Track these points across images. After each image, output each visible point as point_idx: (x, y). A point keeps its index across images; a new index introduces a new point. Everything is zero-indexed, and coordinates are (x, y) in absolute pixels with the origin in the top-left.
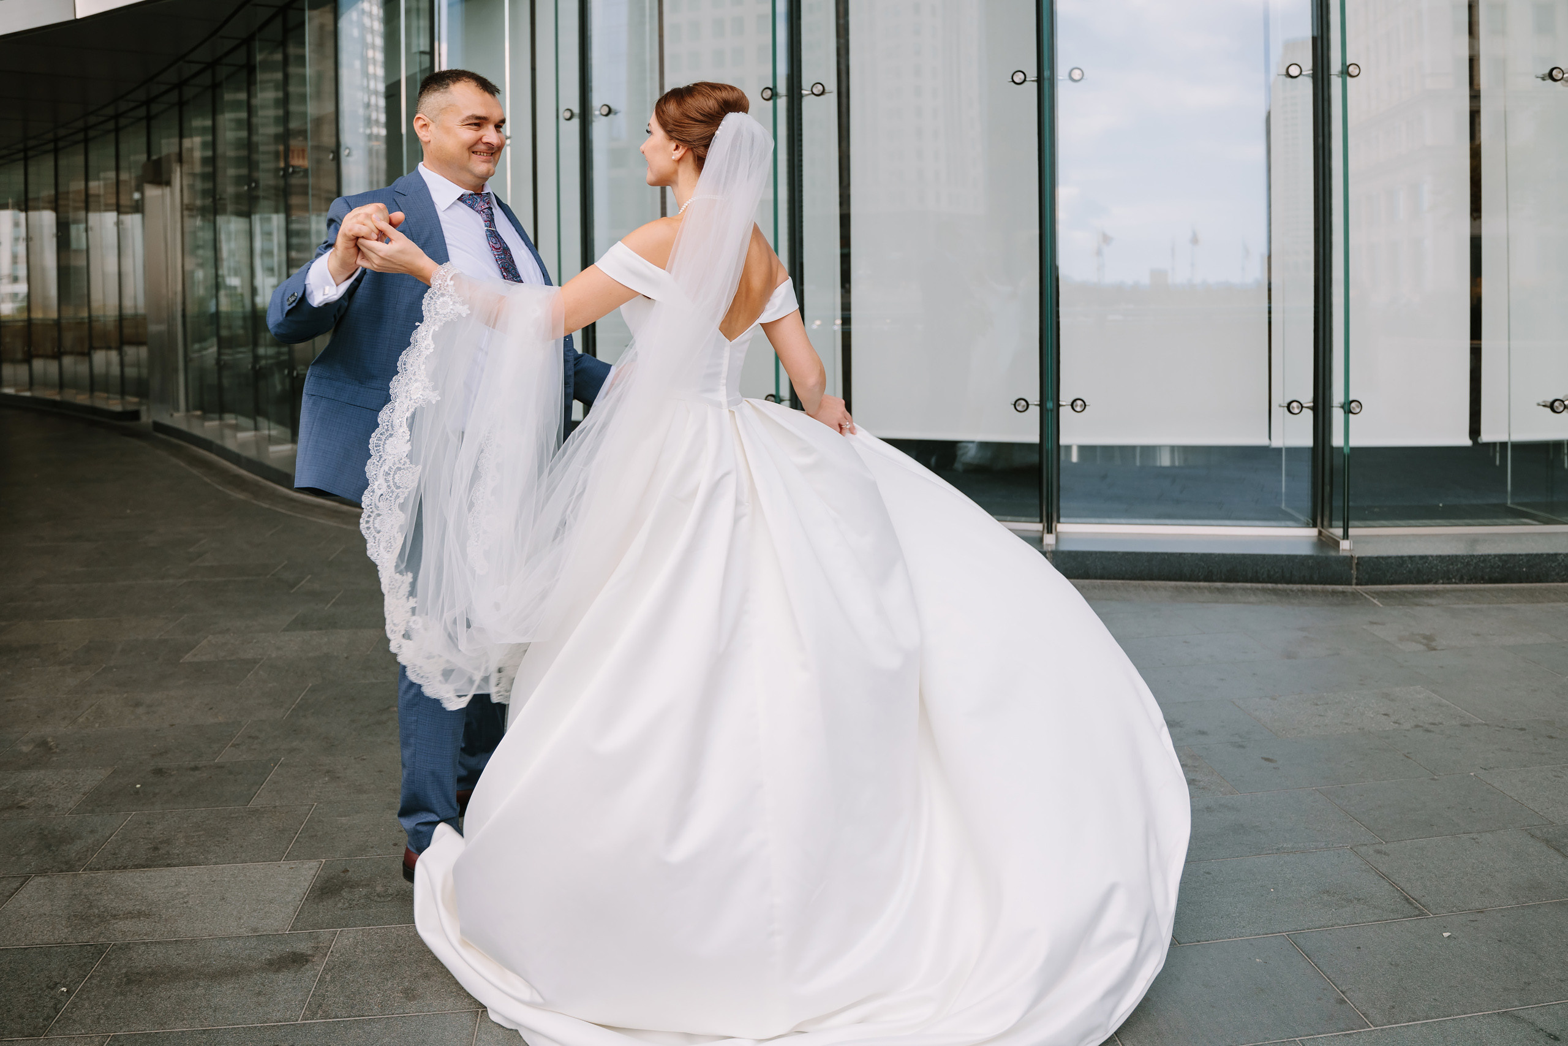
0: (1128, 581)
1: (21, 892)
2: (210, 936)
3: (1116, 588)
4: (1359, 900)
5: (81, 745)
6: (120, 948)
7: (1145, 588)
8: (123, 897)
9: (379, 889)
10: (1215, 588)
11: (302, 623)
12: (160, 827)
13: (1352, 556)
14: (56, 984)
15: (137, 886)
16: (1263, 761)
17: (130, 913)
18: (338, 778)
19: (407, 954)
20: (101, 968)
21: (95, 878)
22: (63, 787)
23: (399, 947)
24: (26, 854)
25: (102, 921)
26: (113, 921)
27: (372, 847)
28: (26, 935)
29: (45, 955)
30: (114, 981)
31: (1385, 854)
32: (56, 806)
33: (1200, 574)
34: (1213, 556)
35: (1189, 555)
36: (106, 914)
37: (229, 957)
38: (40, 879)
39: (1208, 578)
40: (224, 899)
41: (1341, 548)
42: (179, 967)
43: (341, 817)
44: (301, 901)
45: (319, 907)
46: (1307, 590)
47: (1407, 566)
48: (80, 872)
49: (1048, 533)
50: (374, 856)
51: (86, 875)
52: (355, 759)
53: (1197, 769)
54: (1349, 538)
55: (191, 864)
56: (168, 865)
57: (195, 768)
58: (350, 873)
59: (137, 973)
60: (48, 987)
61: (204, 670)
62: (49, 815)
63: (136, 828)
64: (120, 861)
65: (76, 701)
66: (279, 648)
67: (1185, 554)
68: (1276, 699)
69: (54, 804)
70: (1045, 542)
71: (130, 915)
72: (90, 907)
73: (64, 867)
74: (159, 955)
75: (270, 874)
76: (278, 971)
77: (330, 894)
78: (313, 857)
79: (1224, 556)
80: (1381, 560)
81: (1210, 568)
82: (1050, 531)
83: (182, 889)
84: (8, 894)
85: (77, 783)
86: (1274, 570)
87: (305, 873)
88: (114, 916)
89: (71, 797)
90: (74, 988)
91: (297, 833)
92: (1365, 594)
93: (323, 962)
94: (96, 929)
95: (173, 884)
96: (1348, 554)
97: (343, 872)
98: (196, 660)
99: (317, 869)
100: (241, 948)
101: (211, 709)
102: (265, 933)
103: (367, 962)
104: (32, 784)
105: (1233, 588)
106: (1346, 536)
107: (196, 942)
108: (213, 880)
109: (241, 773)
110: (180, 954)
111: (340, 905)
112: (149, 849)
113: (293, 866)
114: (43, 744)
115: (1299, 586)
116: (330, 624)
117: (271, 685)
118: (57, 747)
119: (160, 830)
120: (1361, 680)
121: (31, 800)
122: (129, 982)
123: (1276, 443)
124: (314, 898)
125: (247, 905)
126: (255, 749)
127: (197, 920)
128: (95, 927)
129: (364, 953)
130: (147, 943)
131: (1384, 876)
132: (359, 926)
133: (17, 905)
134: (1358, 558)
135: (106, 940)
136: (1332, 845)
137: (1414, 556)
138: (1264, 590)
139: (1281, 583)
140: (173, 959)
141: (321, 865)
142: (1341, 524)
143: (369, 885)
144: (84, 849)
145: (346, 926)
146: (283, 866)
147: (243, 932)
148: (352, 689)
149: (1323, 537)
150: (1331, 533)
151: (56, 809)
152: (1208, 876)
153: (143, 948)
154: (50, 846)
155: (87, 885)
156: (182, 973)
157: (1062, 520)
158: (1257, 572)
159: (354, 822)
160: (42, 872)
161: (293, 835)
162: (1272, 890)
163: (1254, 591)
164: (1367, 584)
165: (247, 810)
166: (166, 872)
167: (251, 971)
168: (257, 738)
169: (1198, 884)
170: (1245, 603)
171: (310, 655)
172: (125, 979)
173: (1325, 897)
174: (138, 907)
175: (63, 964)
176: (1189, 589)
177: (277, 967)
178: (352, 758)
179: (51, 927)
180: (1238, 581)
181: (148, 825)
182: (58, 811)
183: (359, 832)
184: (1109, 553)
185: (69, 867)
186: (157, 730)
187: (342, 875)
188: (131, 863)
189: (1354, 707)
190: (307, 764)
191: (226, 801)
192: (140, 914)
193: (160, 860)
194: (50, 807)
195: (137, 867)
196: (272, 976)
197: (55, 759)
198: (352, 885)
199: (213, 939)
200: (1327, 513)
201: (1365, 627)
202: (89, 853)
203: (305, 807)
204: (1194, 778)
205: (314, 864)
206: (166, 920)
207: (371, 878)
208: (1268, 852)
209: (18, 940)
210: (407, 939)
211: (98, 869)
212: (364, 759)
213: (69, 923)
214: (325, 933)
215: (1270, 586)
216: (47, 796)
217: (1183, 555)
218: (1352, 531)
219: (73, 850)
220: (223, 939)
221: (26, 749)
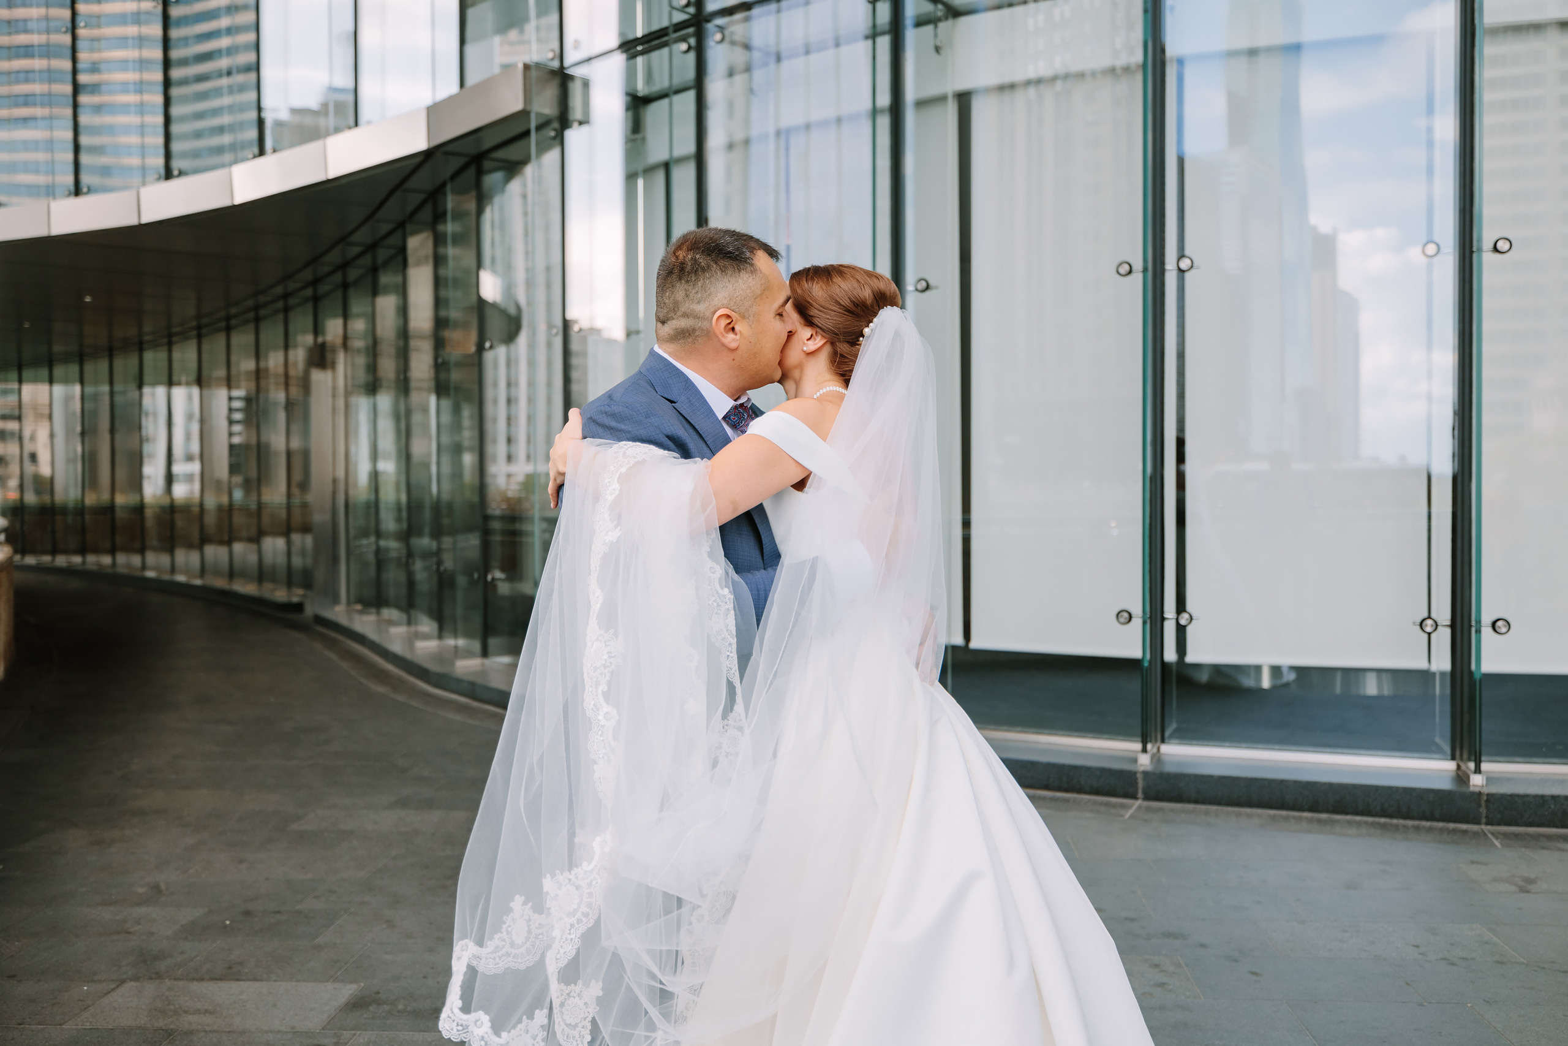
1: (117, 991)
2: (257, 1029)
5: (187, 890)
6: (186, 1033)
8: (196, 1000)
9: (400, 1007)
11: (403, 803)
12: (237, 953)
13: (1480, 792)
15: (208, 992)
16: (1249, 974)
17: (199, 1010)
18: (395, 926)
21: (177, 985)
22: (165, 920)
24: (126, 965)
25: (176, 1015)
26: (184, 1015)
28: (115, 1020)
29: (127, 1034)
32: (157, 934)
36: (179, 1010)
38: (133, 984)
39: (1313, 809)
40: (275, 1005)
41: (1472, 784)
43: (387, 954)
44: (336, 1011)
45: (349, 1016)
47: (1550, 807)
48: (166, 981)
49: (1143, 753)
51: (170, 983)
52: (413, 913)
54: (1482, 772)
55: (256, 980)
56: (238, 980)
57: (278, 912)
58: (380, 995)
61: (306, 837)
62: (150, 939)
63: (218, 953)
64: (200, 975)
65: (190, 856)
66: (376, 823)
69: (155, 932)
70: (1138, 762)
71: (198, 1012)
72: (169, 1004)
73: (154, 976)
74: (214, 1039)
75: (317, 991)
77: (360, 1008)
78: (355, 981)
79: (1331, 785)
80: (1516, 799)
82: (1145, 751)
83: (244, 997)
84: (106, 992)
85: (177, 918)
87: (345, 992)
89: (170, 928)
91: (347, 964)
92: (1490, 836)
94: (170, 1020)
95: (237, 993)
96: (1477, 790)
97: (376, 993)
98: (301, 828)
99: (355, 990)
100: (278, 1039)
101: (304, 868)
102: (300, 1030)
104: (140, 917)
106: (1478, 770)
107: (245, 1033)
108: (270, 992)
109: (314, 918)
110: (231, 1039)
111: (365, 1016)
112: (225, 968)
113: (337, 987)
114: (156, 887)
115: (1416, 823)
116: (429, 804)
117: (360, 852)
118: (167, 891)
119: (237, 955)
120: (1415, 914)
121: (137, 928)
124: (346, 1010)
125: (292, 1011)
126: (332, 901)
127: (250, 1018)
128: (169, 1018)
130: (207, 1031)
132: (375, 1031)
133: (112, 1000)
134: (1488, 795)
135: (176, 1027)
137: (1559, 796)
138: (1373, 824)
141: (359, 987)
142: (1474, 757)
144: (173, 965)
145: (365, 1030)
146: (329, 986)
147: (284, 1029)
149: (1460, 771)
153: (202, 1034)
154: (146, 961)
155: (170, 989)
157: (1164, 740)
158: (1368, 804)
159: (397, 959)
160: (136, 979)
161: (344, 965)
164: (1499, 824)
165: (312, 945)
166: (234, 984)
168: (336, 892)
171: (402, 830)
174: (206, 1007)
176: (1287, 818)
178: (411, 912)
179: (135, 1016)
180: (1347, 813)
181: (228, 951)
182: (158, 937)
184: (1206, 777)
185: (158, 976)
186: (253, 882)
187: (374, 995)
188: (208, 977)
189: (1386, 937)
190: (372, 914)
191: (296, 937)
192: (206, 1011)
193: (232, 976)
194: (152, 934)
195: (212, 979)
197: (163, 899)
198: (379, 1003)
199: (259, 1031)
200: (1466, 745)
201: (1462, 865)
202: (177, 968)
203: (359, 946)
205: (354, 986)
206: (226, 1017)
209: (107, 1023)
211: (181, 980)
213: (149, 1014)
214: (346, 1034)
215: (1382, 820)
216: (151, 926)
218: (1484, 766)
219: (163, 966)
220: (267, 1032)
221: (140, 890)
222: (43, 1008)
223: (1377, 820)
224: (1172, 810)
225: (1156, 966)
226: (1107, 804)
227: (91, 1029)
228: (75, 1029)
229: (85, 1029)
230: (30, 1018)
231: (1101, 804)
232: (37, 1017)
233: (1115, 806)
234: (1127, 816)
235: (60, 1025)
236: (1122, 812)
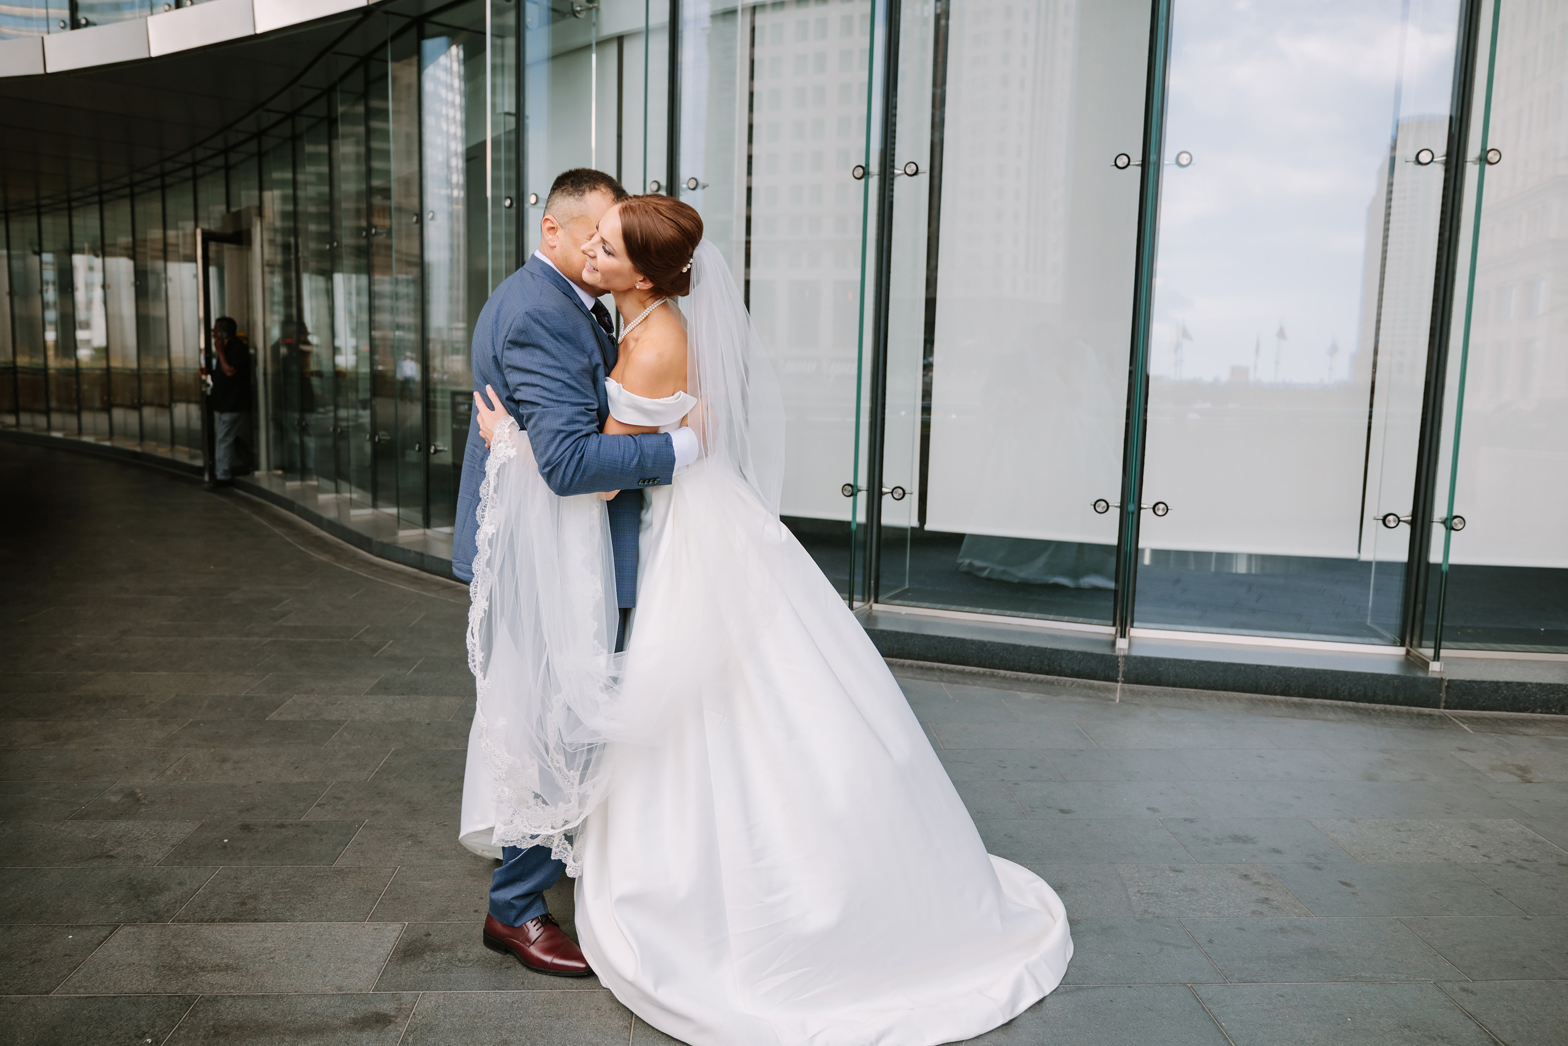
0: (1201, 691)
1: (110, 940)
2: (296, 992)
3: (1189, 696)
4: (1443, 1038)
5: (169, 798)
6: (208, 1001)
7: (1219, 699)
8: (211, 950)
9: (460, 954)
10: (1292, 703)
11: (384, 688)
12: (247, 882)
13: (1442, 679)
14: (144, 1033)
15: (225, 939)
16: (1340, 884)
17: (218, 966)
18: (421, 842)
19: (487, 1020)
20: (189, 1019)
21: (183, 929)
22: (151, 838)
23: (480, 1012)
24: (115, 903)
25: (190, 973)
26: (201, 973)
27: (454, 913)
28: (115, 983)
29: (134, 1004)
30: (201, 1033)
31: (1472, 992)
32: (145, 857)
33: (1276, 688)
34: (1292, 670)
35: (1267, 668)
36: (194, 966)
37: (314, 1014)
38: (128, 929)
39: (1284, 693)
40: (309, 956)
41: (1430, 669)
42: (266, 1022)
43: (424, 881)
44: (385, 962)
45: (403, 969)
46: (1391, 711)
47: (1503, 692)
48: (169, 923)
49: (1121, 637)
50: (455, 921)
51: (175, 927)
52: (437, 824)
53: (1270, 888)
54: (1441, 659)
55: (278, 920)
56: (256, 921)
57: (282, 826)
58: (432, 937)
59: (225, 1026)
60: (136, 1036)
61: (289, 729)
62: (138, 865)
63: (223, 882)
64: (208, 914)
65: (164, 753)
66: (362, 711)
67: (1262, 666)
68: (1355, 822)
69: (142, 855)
70: (1117, 646)
71: (217, 968)
72: (179, 958)
73: (153, 918)
74: (246, 1009)
75: (354, 934)
76: (361, 1030)
77: (412, 956)
78: (396, 919)
79: (1303, 670)
80: (1474, 685)
81: (1288, 682)
82: (1123, 636)
83: (269, 945)
84: (96, 942)
85: (165, 835)
86: (1356, 688)
87: (389, 935)
88: (202, 969)
89: (159, 848)
90: (161, 1039)
91: (381, 895)
92: (1452, 718)
93: (406, 1024)
94: (184, 981)
95: (260, 939)
96: (1438, 676)
97: (426, 935)
98: (281, 718)
99: (400, 931)
100: (326, 1006)
101: (297, 767)
102: (349, 992)
103: (448, 1026)
104: (121, 834)
105: (1311, 704)
106: (1437, 657)
107: (282, 998)
108: (299, 937)
109: (326, 833)
110: (267, 1009)
111: (422, 968)
112: (237, 903)
113: (377, 927)
114: (132, 794)
115: (1382, 706)
116: (412, 689)
117: (355, 747)
118: (145, 799)
119: (248, 885)
120: (1448, 809)
121: (119, 849)
122: (217, 1034)
123: (1365, 556)
124: (397, 960)
125: (332, 964)
126: (340, 810)
127: (283, 975)
128: (183, 978)
129: (445, 1016)
130: (235, 996)
131: (1470, 1016)
132: (441, 990)
133: (107, 953)
134: (1449, 681)
135: (194, 991)
136: (1414, 978)
137: (1512, 683)
138: (1345, 709)
139: (1362, 702)
140: (260, 1013)
141: (404, 927)
142: (1432, 644)
143: (450, 950)
144: (173, 901)
145: (428, 989)
146: (367, 927)
147: (329, 990)
148: (434, 755)
149: (1411, 657)
150: (1420, 654)
151: (145, 860)
152: (1281, 999)
153: (230, 1001)
154: (139, 895)
155: (176, 936)
156: (268, 1027)
157: (1135, 624)
158: (1337, 689)
159: (436, 886)
160: (131, 922)
161: (377, 896)
162: (1349, 1019)
163: (1334, 708)
164: (1456, 708)
165: (333, 869)
166: (253, 927)
167: (335, 1029)
168: (341, 799)
169: (1271, 1006)
170: (1323, 720)
171: (393, 719)
172: (212, 1032)
173: (1406, 1032)
174: (225, 961)
175: (151, 1014)
177: (361, 1026)
178: (435, 823)
179: (140, 977)
180: (1317, 698)
181: (236, 880)
182: (147, 861)
183: (441, 897)
184: (1182, 661)
185: (157, 917)
186: (244, 787)
187: (425, 938)
188: (219, 917)
189: (1440, 837)
190: (391, 827)
191: (312, 859)
192: (227, 968)
193: (248, 915)
194: (139, 857)
195: (225, 920)
196: (355, 1034)
197: (143, 810)
198: (434, 949)
199: (299, 995)
200: (1417, 632)
201: (1453, 753)
202: (178, 904)
203: (388, 870)
204: (1267, 897)
205: (397, 926)
206: (253, 974)
207: (452, 943)
208: (1345, 979)
209: (106, 988)
210: (487, 1005)
211: (187, 921)
212: (446, 825)
213: (157, 974)
214: (407, 996)
215: (1350, 703)
216: (136, 846)
217: (1260, 668)
218: (1443, 653)
219: (162, 901)
220: (309, 996)
221: (114, 799)
222: (21, 967)
223: (1345, 703)
224: (1154, 694)
225: (1246, 877)
226: (1091, 687)
227: (87, 997)
228: (67, 999)
229: (80, 998)
230: (6, 984)
231: (1085, 686)
232: (15, 981)
233: (1099, 689)
234: (1118, 701)
235: (47, 993)
236: (1111, 696)
